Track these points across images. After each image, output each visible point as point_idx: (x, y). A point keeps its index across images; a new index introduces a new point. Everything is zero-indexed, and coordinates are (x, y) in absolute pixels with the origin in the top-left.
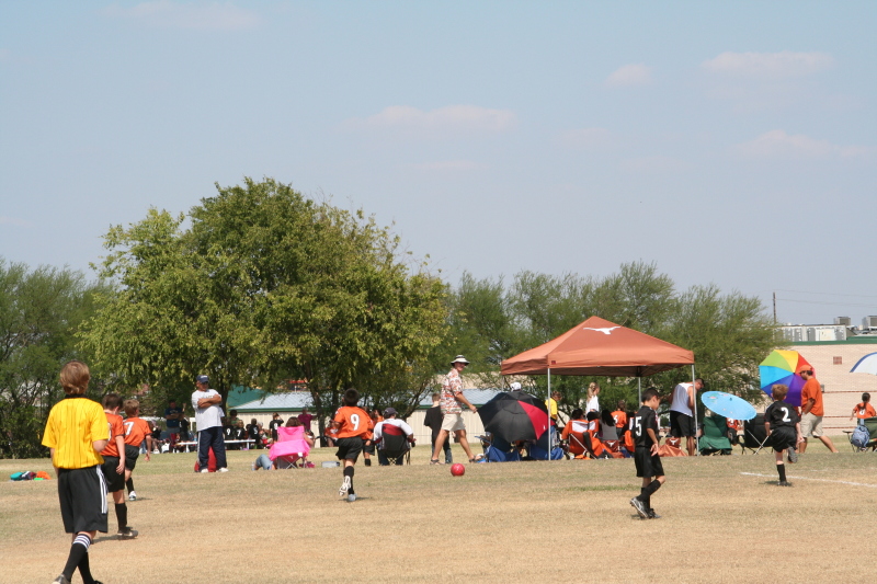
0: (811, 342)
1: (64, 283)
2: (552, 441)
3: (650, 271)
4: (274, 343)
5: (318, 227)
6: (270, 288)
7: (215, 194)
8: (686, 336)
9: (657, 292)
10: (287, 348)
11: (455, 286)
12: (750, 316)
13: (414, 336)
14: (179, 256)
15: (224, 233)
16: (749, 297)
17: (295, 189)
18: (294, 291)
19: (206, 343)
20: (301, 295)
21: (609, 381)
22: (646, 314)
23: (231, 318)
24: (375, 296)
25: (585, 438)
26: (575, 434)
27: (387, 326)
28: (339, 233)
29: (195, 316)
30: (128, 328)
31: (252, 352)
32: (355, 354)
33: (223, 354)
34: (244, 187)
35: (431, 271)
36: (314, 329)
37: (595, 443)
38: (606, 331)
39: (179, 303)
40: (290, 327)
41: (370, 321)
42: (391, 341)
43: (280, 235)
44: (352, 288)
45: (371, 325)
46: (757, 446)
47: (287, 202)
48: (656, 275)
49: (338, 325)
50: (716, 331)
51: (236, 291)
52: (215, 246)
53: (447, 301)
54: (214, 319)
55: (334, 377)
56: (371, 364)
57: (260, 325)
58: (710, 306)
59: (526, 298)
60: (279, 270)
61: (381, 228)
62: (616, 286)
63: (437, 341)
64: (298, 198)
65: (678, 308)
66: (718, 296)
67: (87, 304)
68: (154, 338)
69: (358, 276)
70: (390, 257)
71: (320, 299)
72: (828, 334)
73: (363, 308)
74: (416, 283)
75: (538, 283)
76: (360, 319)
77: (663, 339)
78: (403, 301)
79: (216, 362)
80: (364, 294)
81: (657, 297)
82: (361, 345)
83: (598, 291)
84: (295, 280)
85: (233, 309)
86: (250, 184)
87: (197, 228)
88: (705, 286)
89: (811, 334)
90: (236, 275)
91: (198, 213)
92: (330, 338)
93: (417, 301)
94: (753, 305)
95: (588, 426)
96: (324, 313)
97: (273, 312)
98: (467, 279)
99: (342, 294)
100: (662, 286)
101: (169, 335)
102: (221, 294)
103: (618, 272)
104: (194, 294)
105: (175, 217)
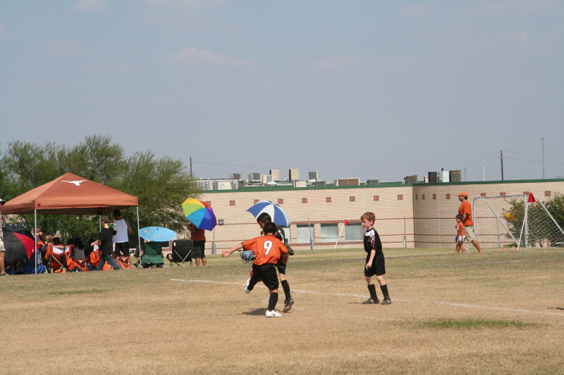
0: (216, 191)
2: (38, 259)
3: (107, 142)
8: (132, 187)
9: (112, 156)
12: (175, 173)
16: (175, 160)
21: (78, 218)
22: (104, 171)
25: (62, 258)
26: (55, 255)
37: (69, 261)
38: (77, 183)
46: (181, 261)
48: (111, 144)
50: (152, 183)
58: (148, 166)
59: (17, 159)
62: (83, 151)
65: (127, 167)
66: (154, 159)
72: (226, 185)
77: (116, 188)
81: (112, 160)
83: (69, 155)
88: (145, 152)
89: (215, 185)
94: (178, 165)
95: (64, 249)
100: (115, 152)
103: (83, 142)
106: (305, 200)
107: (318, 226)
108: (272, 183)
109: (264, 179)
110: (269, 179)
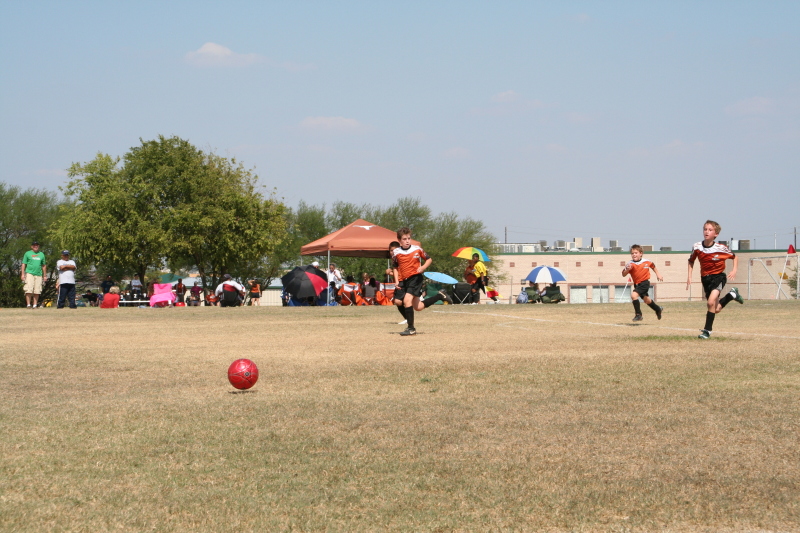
0: (520, 253)
4: (174, 240)
5: (205, 168)
7: (139, 145)
9: (421, 216)
10: (183, 244)
11: (295, 210)
13: (266, 238)
14: (115, 183)
15: (145, 170)
16: (476, 220)
17: (191, 143)
18: (189, 207)
19: (131, 239)
20: (192, 210)
23: (146, 223)
25: (352, 296)
26: (346, 293)
27: (248, 232)
28: (219, 173)
29: (124, 222)
30: (81, 228)
31: (160, 245)
32: (227, 249)
33: (141, 246)
34: (158, 141)
35: (278, 199)
36: (201, 232)
38: (367, 228)
39: (114, 213)
40: (186, 231)
41: (237, 228)
42: (250, 241)
43: (180, 172)
44: (226, 207)
45: (237, 230)
47: (186, 152)
48: (420, 206)
49: (217, 230)
51: (152, 206)
52: (137, 178)
53: (289, 217)
54: (136, 223)
55: (213, 263)
56: (237, 256)
57: (166, 227)
59: (339, 218)
60: (179, 194)
61: (247, 169)
62: (395, 212)
63: (279, 242)
64: (193, 149)
65: (433, 226)
68: (97, 234)
69: (230, 199)
70: (251, 188)
71: (205, 213)
72: (530, 249)
73: (232, 219)
74: (267, 205)
75: (346, 209)
76: (230, 226)
78: (259, 215)
79: (137, 252)
80: (234, 211)
81: (421, 219)
82: (231, 243)
83: (385, 215)
84: (189, 200)
85: (149, 218)
86: (162, 139)
87: (128, 166)
89: (520, 248)
90: (151, 197)
91: (129, 156)
92: (211, 238)
96: (206, 222)
97: (174, 220)
98: (303, 205)
99: (219, 211)
100: (424, 213)
102: (141, 208)
104: (123, 208)
105: (114, 159)
106: (601, 264)
107: (612, 288)
108: (575, 249)
109: (568, 247)
110: (572, 246)
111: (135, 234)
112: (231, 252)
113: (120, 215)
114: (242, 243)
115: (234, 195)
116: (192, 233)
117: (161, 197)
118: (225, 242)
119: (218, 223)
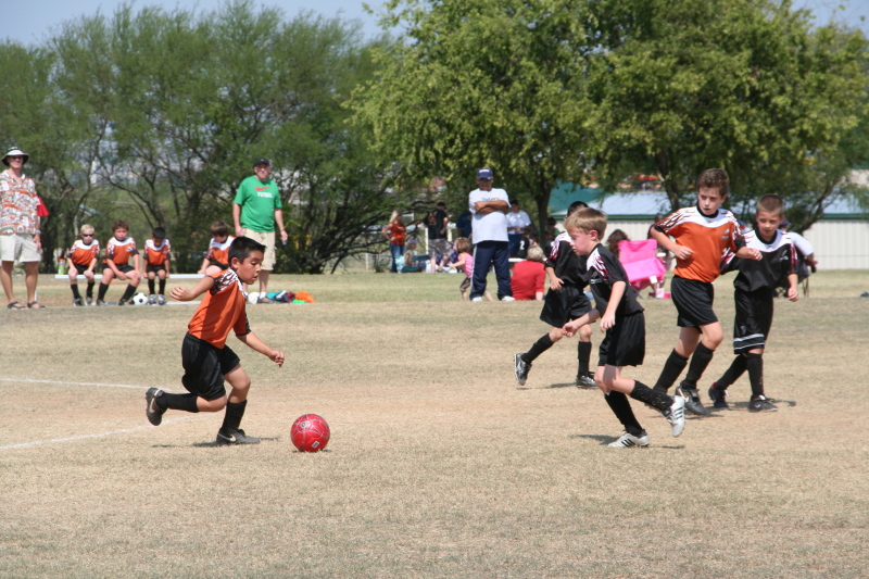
1: (333, 35)
4: (616, 124)
6: (613, 43)
10: (634, 132)
13: (819, 114)
18: (647, 49)
19: (522, 122)
20: (657, 55)
23: (557, 87)
24: (763, 55)
27: (780, 100)
29: (507, 84)
30: (415, 99)
31: (585, 136)
32: (731, 141)
33: (544, 137)
36: (673, 105)
39: (485, 64)
40: (640, 102)
41: (755, 93)
42: (783, 122)
44: (730, 45)
45: (756, 98)
49: (707, 99)
51: (565, 47)
54: (533, 88)
56: (754, 155)
57: (597, 97)
60: (627, 19)
63: (852, 122)
67: (363, 66)
68: (450, 114)
69: (739, 27)
71: (683, 61)
73: (744, 74)
74: (825, 38)
76: (739, 91)
78: (805, 64)
79: (535, 148)
80: (747, 53)
82: (740, 128)
84: (649, 33)
85: (560, 75)
92: (696, 116)
93: (825, 64)
96: (688, 82)
97: (616, 80)
99: (715, 54)
101: (470, 109)
102: (544, 53)
104: (505, 53)
111: (531, 113)
112: (739, 147)
113: (498, 71)
114: (764, 126)
115: (749, 18)
116: (655, 108)
117: (587, 26)
118: (727, 125)
119: (712, 83)
